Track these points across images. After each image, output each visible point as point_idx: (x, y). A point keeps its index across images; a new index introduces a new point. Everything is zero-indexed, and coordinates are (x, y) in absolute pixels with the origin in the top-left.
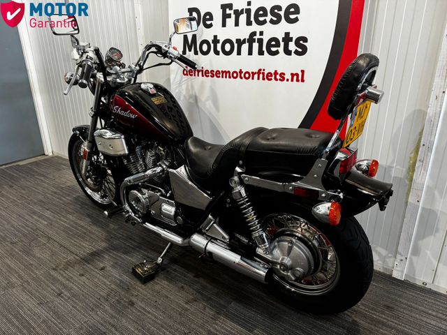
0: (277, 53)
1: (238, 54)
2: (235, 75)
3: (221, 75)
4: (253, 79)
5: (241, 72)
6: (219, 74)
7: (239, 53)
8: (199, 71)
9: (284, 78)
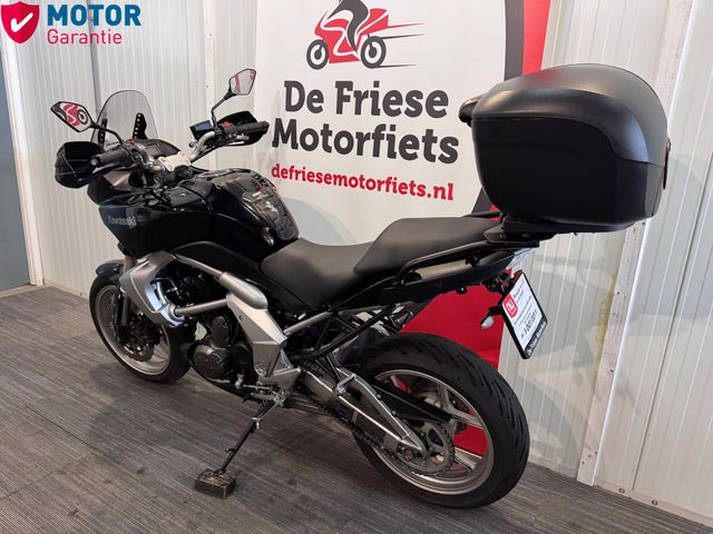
0: (414, 157)
1: (358, 154)
2: (353, 182)
3: (332, 181)
4: (379, 189)
5: (362, 179)
6: (330, 178)
7: (360, 152)
8: (297, 173)
9: (423, 194)
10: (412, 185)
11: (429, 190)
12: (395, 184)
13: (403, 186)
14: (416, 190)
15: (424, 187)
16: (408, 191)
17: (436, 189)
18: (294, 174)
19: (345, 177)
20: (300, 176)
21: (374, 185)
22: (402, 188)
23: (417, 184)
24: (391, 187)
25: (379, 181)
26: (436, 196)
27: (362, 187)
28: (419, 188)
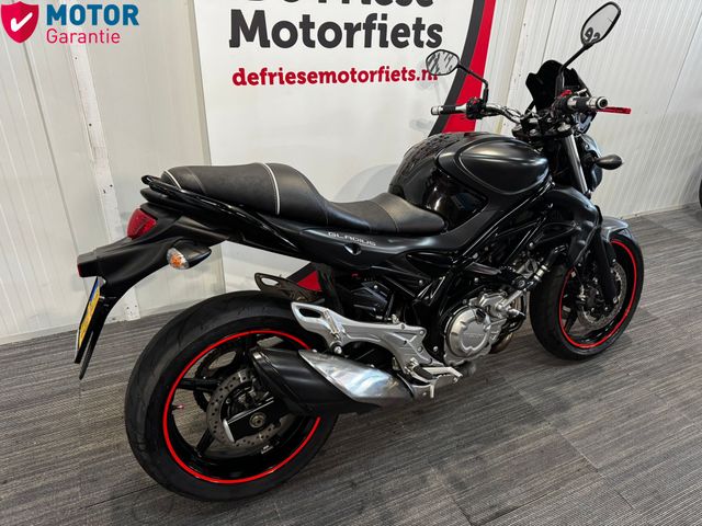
0: (405, 44)
1: (348, 46)
2: (344, 77)
3: (318, 79)
4: (372, 80)
5: (353, 72)
6: (316, 76)
7: (350, 44)
8: (272, 76)
9: (414, 77)
10: (404, 71)
11: (418, 74)
12: (387, 73)
13: (396, 73)
14: (407, 76)
15: (414, 71)
16: (400, 77)
17: (424, 72)
18: (267, 78)
19: (333, 73)
20: (277, 79)
21: (366, 76)
22: (395, 76)
23: (408, 69)
24: (384, 76)
25: (371, 72)
26: (424, 79)
27: (354, 81)
28: (410, 74)
